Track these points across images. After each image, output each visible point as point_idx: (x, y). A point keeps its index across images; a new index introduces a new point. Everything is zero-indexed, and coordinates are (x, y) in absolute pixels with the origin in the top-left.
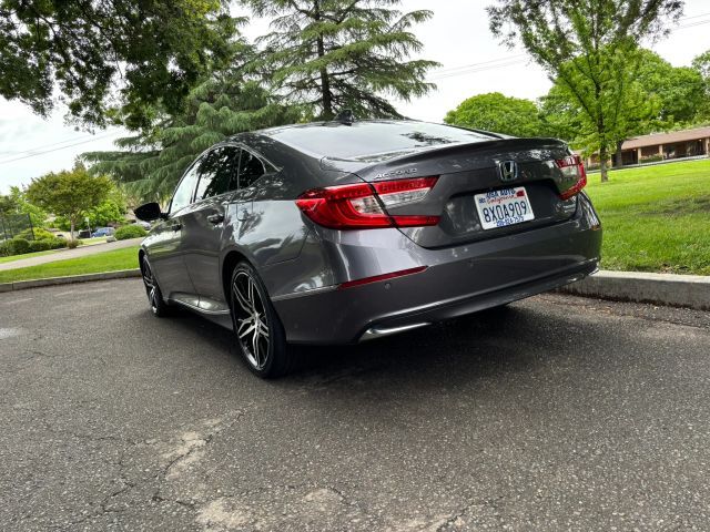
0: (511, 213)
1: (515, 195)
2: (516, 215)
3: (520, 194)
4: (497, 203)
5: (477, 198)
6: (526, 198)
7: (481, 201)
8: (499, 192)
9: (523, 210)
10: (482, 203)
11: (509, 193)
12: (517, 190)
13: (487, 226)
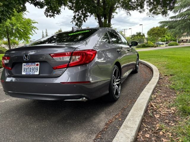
0: (32, 71)
1: (36, 65)
2: (33, 72)
3: (37, 65)
4: (29, 67)
5: (23, 64)
6: (38, 67)
7: (25, 65)
8: (30, 63)
9: (36, 71)
10: (24, 66)
11: (33, 64)
12: (36, 63)
13: (23, 73)
